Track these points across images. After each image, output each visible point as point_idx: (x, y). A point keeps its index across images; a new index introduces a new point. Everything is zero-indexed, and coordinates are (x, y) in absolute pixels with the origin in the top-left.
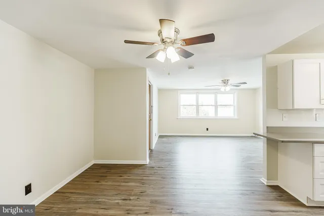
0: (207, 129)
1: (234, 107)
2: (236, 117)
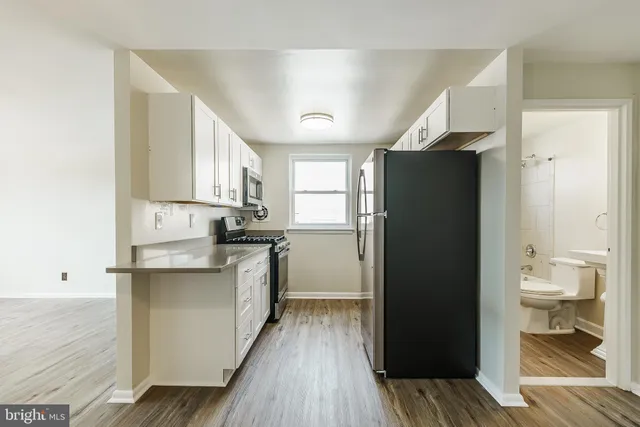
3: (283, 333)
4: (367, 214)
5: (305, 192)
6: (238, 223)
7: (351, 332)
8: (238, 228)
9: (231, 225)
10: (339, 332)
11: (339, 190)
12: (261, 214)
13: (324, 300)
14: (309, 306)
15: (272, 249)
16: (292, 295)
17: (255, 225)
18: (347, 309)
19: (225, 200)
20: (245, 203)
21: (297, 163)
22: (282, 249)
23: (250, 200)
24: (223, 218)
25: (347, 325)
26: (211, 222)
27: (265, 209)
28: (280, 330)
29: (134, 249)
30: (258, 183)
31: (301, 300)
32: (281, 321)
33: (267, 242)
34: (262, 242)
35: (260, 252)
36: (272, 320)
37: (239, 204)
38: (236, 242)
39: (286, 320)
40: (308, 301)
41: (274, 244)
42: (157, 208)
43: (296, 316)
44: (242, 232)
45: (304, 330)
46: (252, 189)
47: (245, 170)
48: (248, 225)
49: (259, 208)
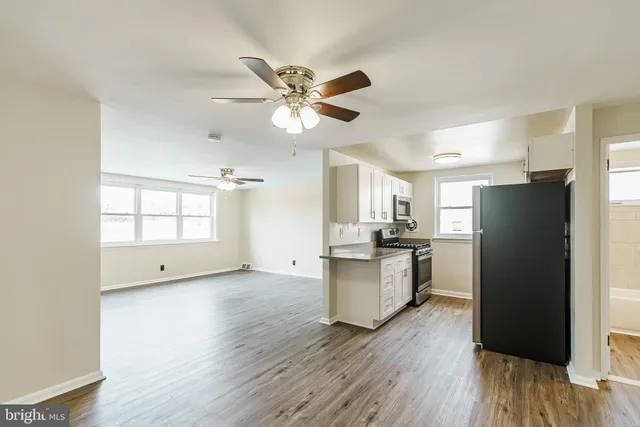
0: (162, 268)
1: (212, 221)
2: (215, 239)
3: (419, 314)
5: (450, 208)
6: (392, 233)
8: (393, 236)
9: (386, 235)
12: (412, 226)
15: (413, 253)
17: (407, 235)
19: (379, 219)
20: (395, 219)
21: (442, 185)
22: (423, 253)
23: (398, 218)
24: (380, 230)
26: (372, 233)
27: (414, 222)
29: (330, 247)
30: (407, 205)
32: (421, 307)
33: (410, 247)
34: (406, 247)
35: (405, 254)
36: (412, 304)
37: (390, 220)
38: (389, 247)
39: (426, 307)
40: (449, 298)
41: (415, 249)
42: (341, 226)
44: (396, 240)
46: (401, 209)
47: (395, 197)
48: (401, 234)
49: (410, 222)
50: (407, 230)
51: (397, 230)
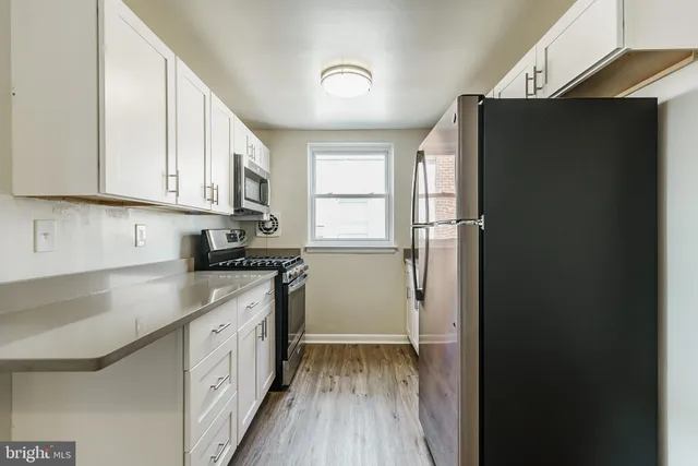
3: (294, 411)
4: (428, 224)
5: (330, 196)
6: (231, 238)
7: (399, 409)
8: (234, 244)
9: (218, 242)
10: (382, 408)
11: (376, 193)
12: (269, 225)
13: (356, 346)
14: (335, 356)
15: (278, 280)
16: (313, 338)
17: (260, 242)
18: (390, 363)
20: (239, 210)
22: (294, 278)
23: (245, 204)
24: (204, 232)
25: (392, 393)
26: (184, 237)
27: (273, 219)
28: (290, 406)
30: (262, 182)
31: (324, 345)
32: (292, 388)
33: (271, 268)
34: (263, 267)
35: (261, 283)
36: (279, 386)
37: (228, 208)
38: (224, 268)
39: (301, 386)
41: (281, 270)
43: (316, 376)
44: (241, 252)
45: (327, 404)
46: (250, 189)
47: (237, 159)
48: (249, 241)
49: (266, 217)
50: (260, 234)
51: (243, 233)
